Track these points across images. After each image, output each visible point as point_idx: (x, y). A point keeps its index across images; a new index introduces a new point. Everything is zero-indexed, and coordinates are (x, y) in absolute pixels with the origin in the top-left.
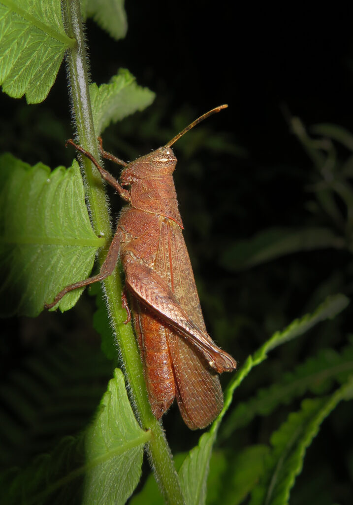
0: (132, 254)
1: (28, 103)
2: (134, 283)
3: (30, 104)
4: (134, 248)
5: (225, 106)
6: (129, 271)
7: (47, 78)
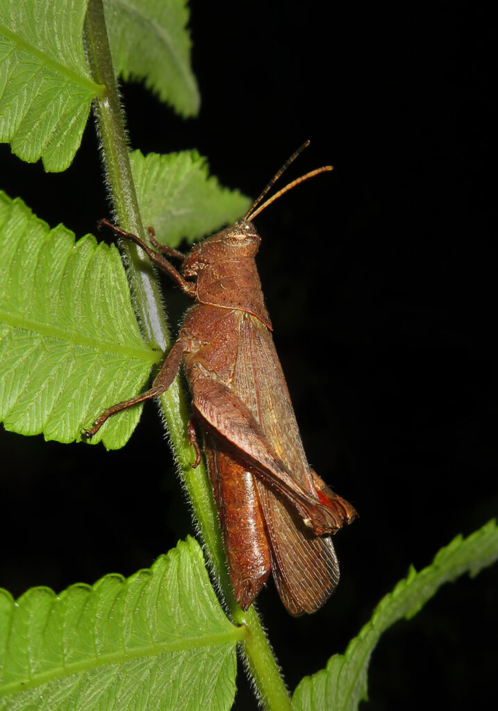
0: (200, 366)
1: (47, 171)
2: (202, 405)
3: (50, 173)
4: (204, 358)
5: (330, 168)
6: (197, 389)
7: (70, 138)
